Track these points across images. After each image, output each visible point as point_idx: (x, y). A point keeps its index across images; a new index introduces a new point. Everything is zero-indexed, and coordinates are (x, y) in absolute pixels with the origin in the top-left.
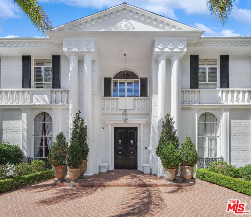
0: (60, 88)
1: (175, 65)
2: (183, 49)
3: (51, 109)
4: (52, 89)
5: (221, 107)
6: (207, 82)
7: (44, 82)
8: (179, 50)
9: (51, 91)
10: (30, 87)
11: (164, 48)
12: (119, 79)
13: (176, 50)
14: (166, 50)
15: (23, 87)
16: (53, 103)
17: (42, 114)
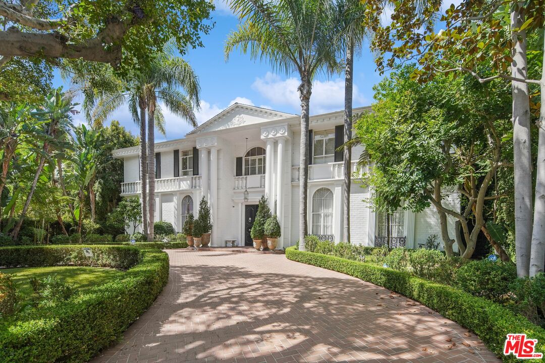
0: (198, 174)
1: (280, 147)
2: (284, 133)
3: (192, 193)
4: (193, 176)
5: (333, 182)
6: (324, 155)
7: (188, 170)
8: (281, 135)
9: (192, 178)
10: (179, 176)
11: (268, 135)
12: (250, 157)
13: (278, 135)
14: (270, 136)
15: (174, 177)
16: (193, 187)
17: (187, 196)
